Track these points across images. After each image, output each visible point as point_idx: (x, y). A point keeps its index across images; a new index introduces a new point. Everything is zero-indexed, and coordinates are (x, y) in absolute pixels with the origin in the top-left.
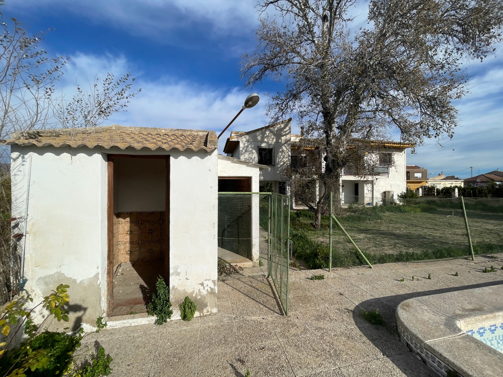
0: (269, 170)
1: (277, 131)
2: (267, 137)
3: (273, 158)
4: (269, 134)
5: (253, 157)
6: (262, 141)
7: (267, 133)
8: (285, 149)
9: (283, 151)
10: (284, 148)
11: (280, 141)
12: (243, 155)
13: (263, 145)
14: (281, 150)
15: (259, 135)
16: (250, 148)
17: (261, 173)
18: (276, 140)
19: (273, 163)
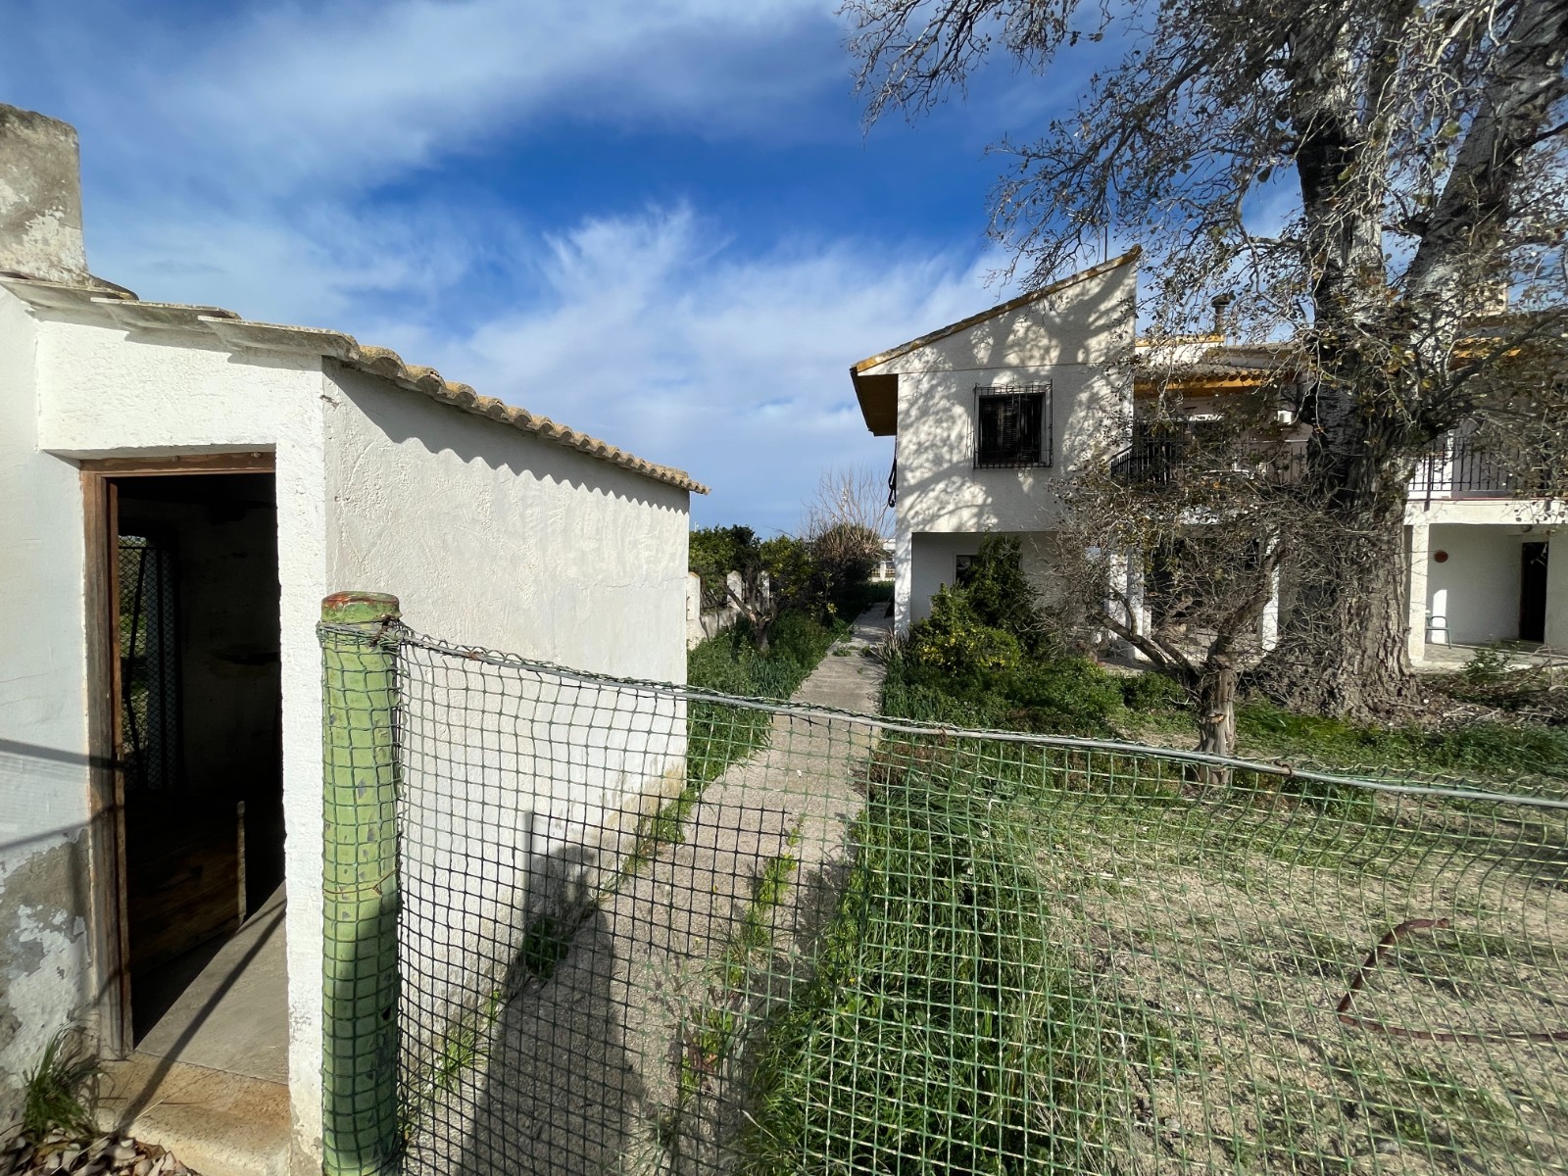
0: (1026, 488)
1: (1064, 316)
2: (1020, 344)
3: (1045, 434)
4: (1028, 329)
5: (953, 436)
6: (997, 365)
7: (1020, 326)
8: (1105, 391)
9: (1094, 399)
10: (1100, 387)
11: (1081, 357)
12: (912, 430)
13: (1002, 382)
14: (1084, 396)
15: (981, 340)
16: (941, 398)
17: (989, 500)
18: (1060, 357)
19: (1045, 455)
